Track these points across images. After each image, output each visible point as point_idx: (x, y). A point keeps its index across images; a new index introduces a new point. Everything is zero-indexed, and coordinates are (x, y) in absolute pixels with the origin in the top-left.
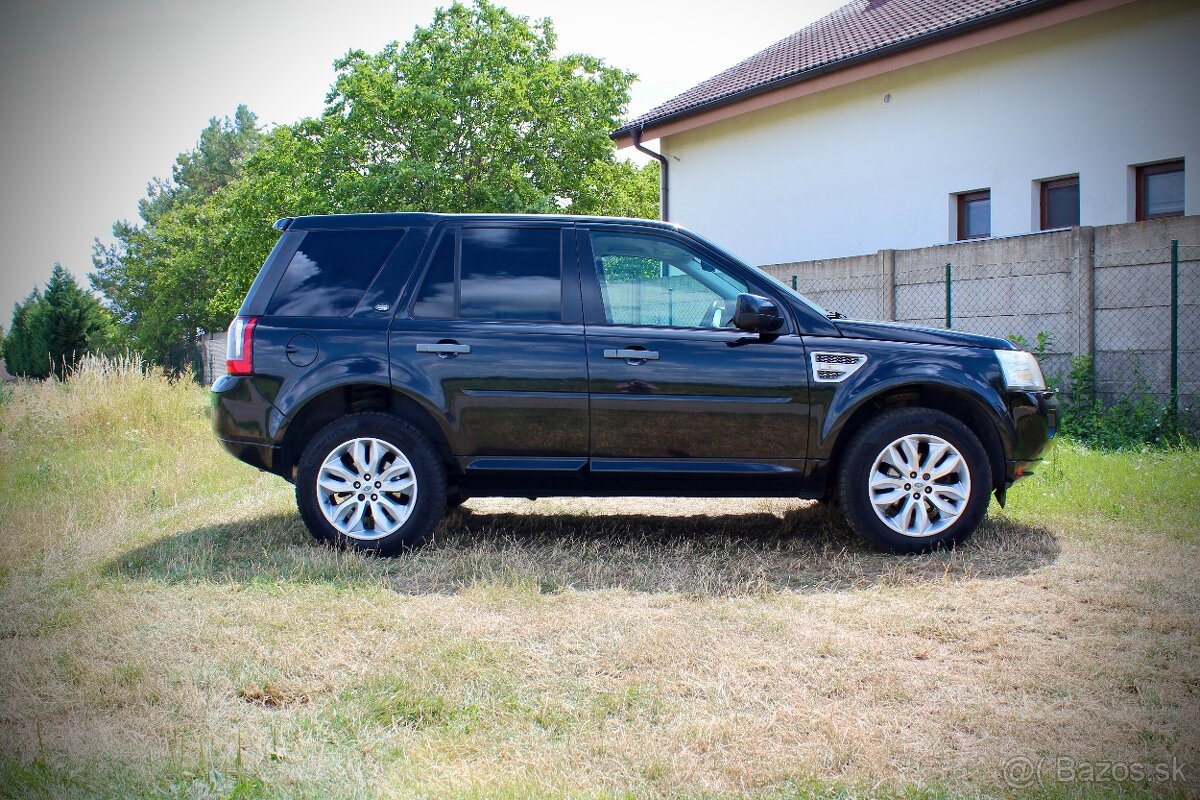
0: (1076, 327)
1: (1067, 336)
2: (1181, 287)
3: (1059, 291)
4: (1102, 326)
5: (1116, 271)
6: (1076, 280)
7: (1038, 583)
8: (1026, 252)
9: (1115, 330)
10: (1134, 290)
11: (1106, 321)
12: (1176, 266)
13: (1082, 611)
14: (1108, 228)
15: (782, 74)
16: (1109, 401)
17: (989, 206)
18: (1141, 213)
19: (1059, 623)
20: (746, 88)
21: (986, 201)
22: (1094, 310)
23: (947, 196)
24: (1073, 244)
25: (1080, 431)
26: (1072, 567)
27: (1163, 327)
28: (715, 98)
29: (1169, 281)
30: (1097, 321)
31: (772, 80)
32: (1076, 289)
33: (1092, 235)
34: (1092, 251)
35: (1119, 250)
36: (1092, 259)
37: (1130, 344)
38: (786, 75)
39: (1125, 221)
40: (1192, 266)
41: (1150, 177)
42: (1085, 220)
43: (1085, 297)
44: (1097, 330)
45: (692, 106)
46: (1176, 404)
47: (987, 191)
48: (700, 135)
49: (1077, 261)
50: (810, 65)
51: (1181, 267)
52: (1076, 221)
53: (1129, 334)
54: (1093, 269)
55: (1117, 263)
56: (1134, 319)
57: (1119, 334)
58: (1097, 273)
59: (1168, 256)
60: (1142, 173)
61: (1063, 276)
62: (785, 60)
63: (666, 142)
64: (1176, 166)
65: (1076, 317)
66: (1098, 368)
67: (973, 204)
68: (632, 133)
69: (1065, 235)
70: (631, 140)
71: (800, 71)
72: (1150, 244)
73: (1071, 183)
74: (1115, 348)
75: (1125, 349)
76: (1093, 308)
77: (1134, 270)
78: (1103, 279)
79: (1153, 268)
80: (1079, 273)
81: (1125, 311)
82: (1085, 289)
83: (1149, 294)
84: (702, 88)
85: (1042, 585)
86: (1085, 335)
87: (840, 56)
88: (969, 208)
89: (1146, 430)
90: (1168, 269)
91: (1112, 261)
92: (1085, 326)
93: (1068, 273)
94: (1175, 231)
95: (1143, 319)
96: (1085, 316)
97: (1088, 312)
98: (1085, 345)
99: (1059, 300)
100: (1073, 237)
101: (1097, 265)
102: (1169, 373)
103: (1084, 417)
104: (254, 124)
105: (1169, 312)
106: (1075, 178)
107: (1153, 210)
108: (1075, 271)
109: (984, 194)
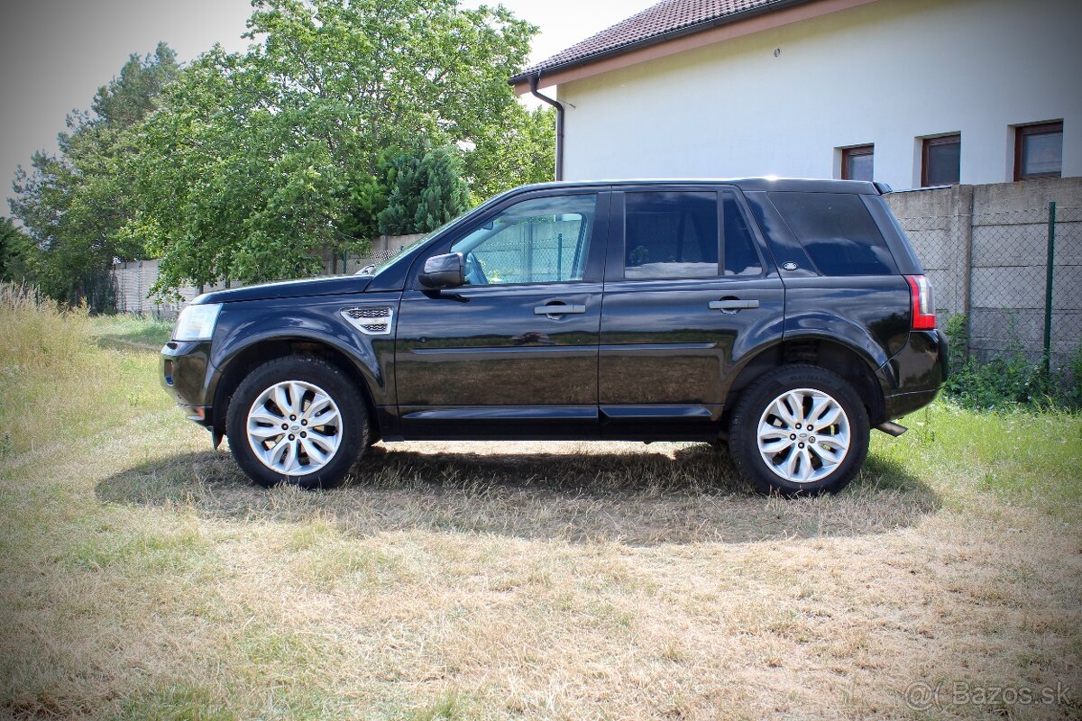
0: (953, 284)
1: (944, 293)
2: (1057, 248)
3: (937, 248)
4: (978, 284)
5: (994, 231)
6: (954, 238)
7: (906, 566)
8: (906, 208)
9: (991, 289)
10: (1010, 249)
11: (982, 279)
12: (1053, 228)
13: (950, 603)
14: (988, 186)
15: (675, 26)
16: (982, 358)
17: (872, 160)
18: (1019, 173)
19: (927, 618)
20: (640, 39)
21: (869, 157)
22: (971, 267)
23: (833, 149)
24: (953, 203)
25: (954, 387)
26: (942, 546)
27: (1038, 288)
28: (610, 48)
29: (1045, 243)
30: (974, 279)
31: (665, 31)
32: (953, 248)
33: (971, 194)
34: (971, 210)
35: (997, 209)
36: (971, 217)
37: (1004, 303)
38: (679, 27)
39: (1003, 181)
40: (1068, 227)
41: (1030, 137)
42: (966, 178)
43: (963, 255)
44: (974, 288)
45: (588, 55)
46: (1048, 364)
47: (871, 146)
48: (596, 84)
49: (956, 219)
50: (703, 18)
51: (1058, 228)
52: (957, 179)
53: (1004, 292)
54: (971, 227)
55: (995, 222)
56: (1010, 278)
57: (995, 292)
58: (975, 232)
59: (1045, 216)
60: (1021, 134)
61: (941, 234)
62: (679, 12)
63: (562, 90)
64: (1055, 127)
65: (953, 274)
66: (973, 325)
67: (857, 159)
68: (530, 79)
69: (945, 193)
70: (529, 86)
71: (693, 23)
72: (1027, 205)
73: (952, 140)
74: (990, 306)
75: (1000, 307)
76: (970, 266)
77: (1011, 230)
78: (981, 237)
79: (1030, 228)
80: (958, 230)
81: (1001, 269)
82: (962, 247)
83: (1025, 254)
84: (599, 38)
85: (910, 569)
86: (961, 292)
87: (732, 10)
88: (853, 162)
89: (1019, 388)
90: (1045, 230)
91: (989, 220)
92: (961, 284)
93: (947, 230)
94: (1054, 192)
95: (1019, 279)
96: (962, 274)
97: (965, 269)
98: (961, 303)
99: (936, 257)
100: (953, 194)
101: (976, 223)
102: (1043, 333)
103: (957, 373)
104: (173, 60)
105: (1044, 273)
106: (957, 135)
107: (1031, 169)
108: (954, 229)
109: (868, 149)
